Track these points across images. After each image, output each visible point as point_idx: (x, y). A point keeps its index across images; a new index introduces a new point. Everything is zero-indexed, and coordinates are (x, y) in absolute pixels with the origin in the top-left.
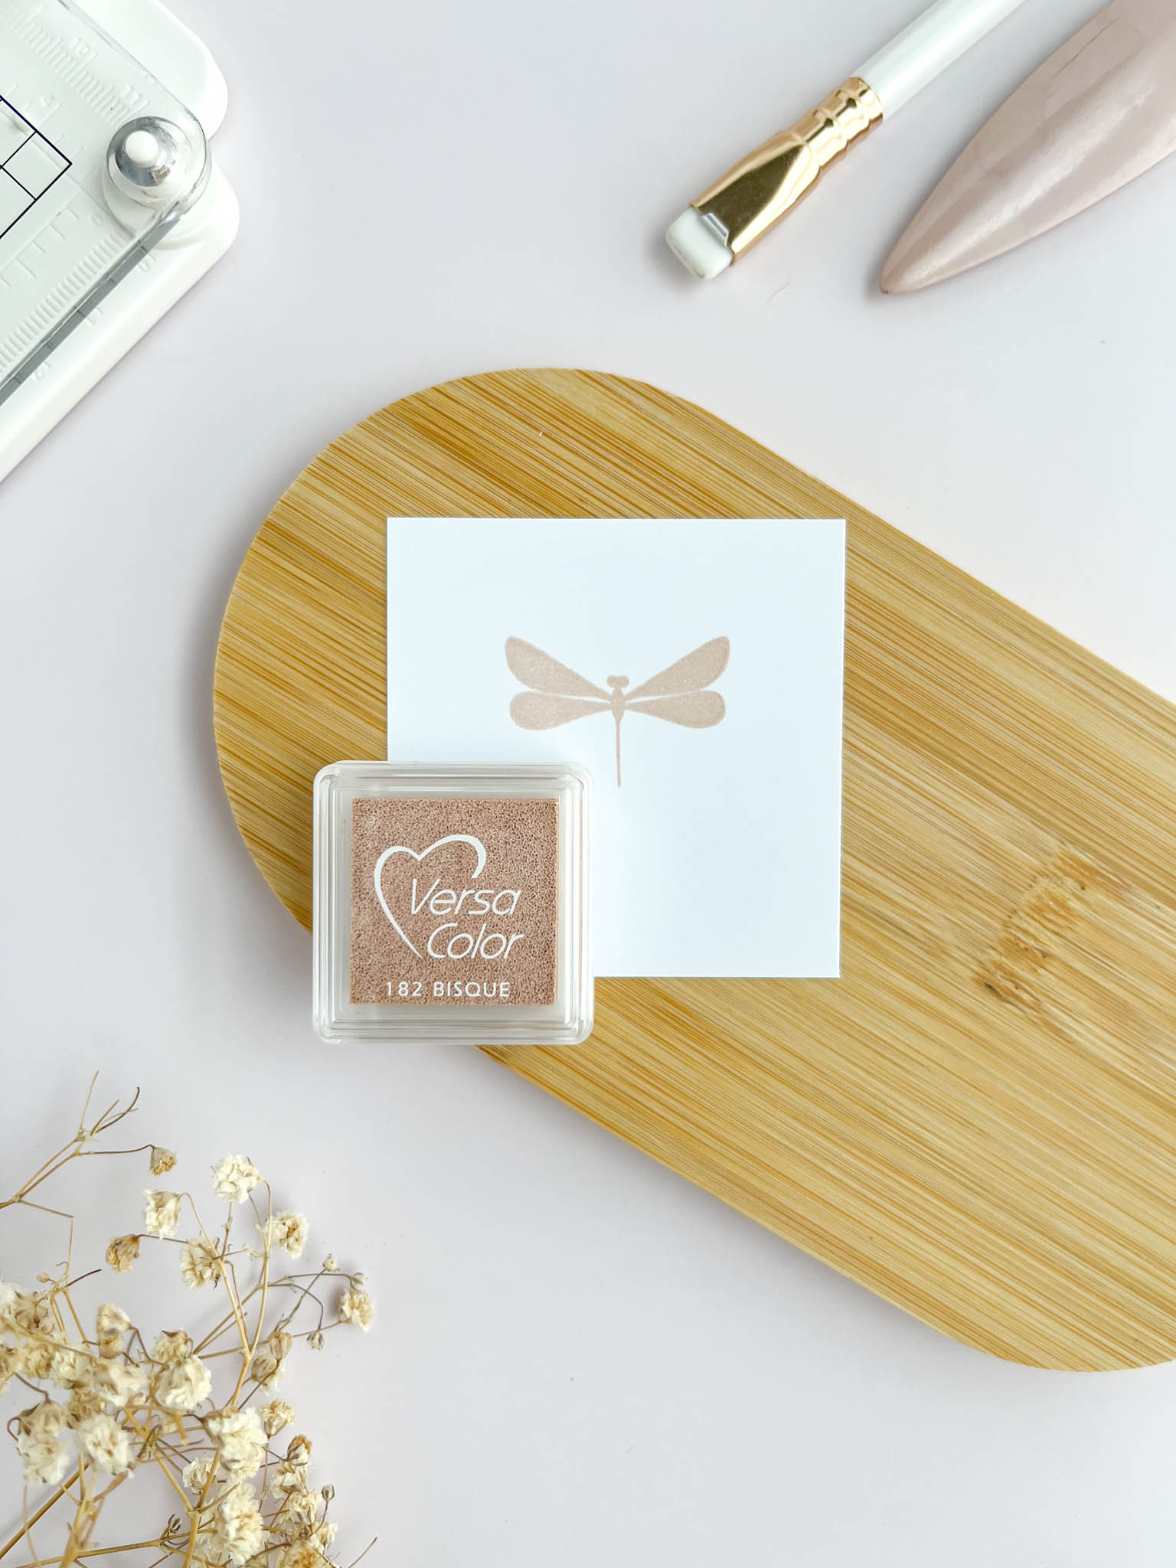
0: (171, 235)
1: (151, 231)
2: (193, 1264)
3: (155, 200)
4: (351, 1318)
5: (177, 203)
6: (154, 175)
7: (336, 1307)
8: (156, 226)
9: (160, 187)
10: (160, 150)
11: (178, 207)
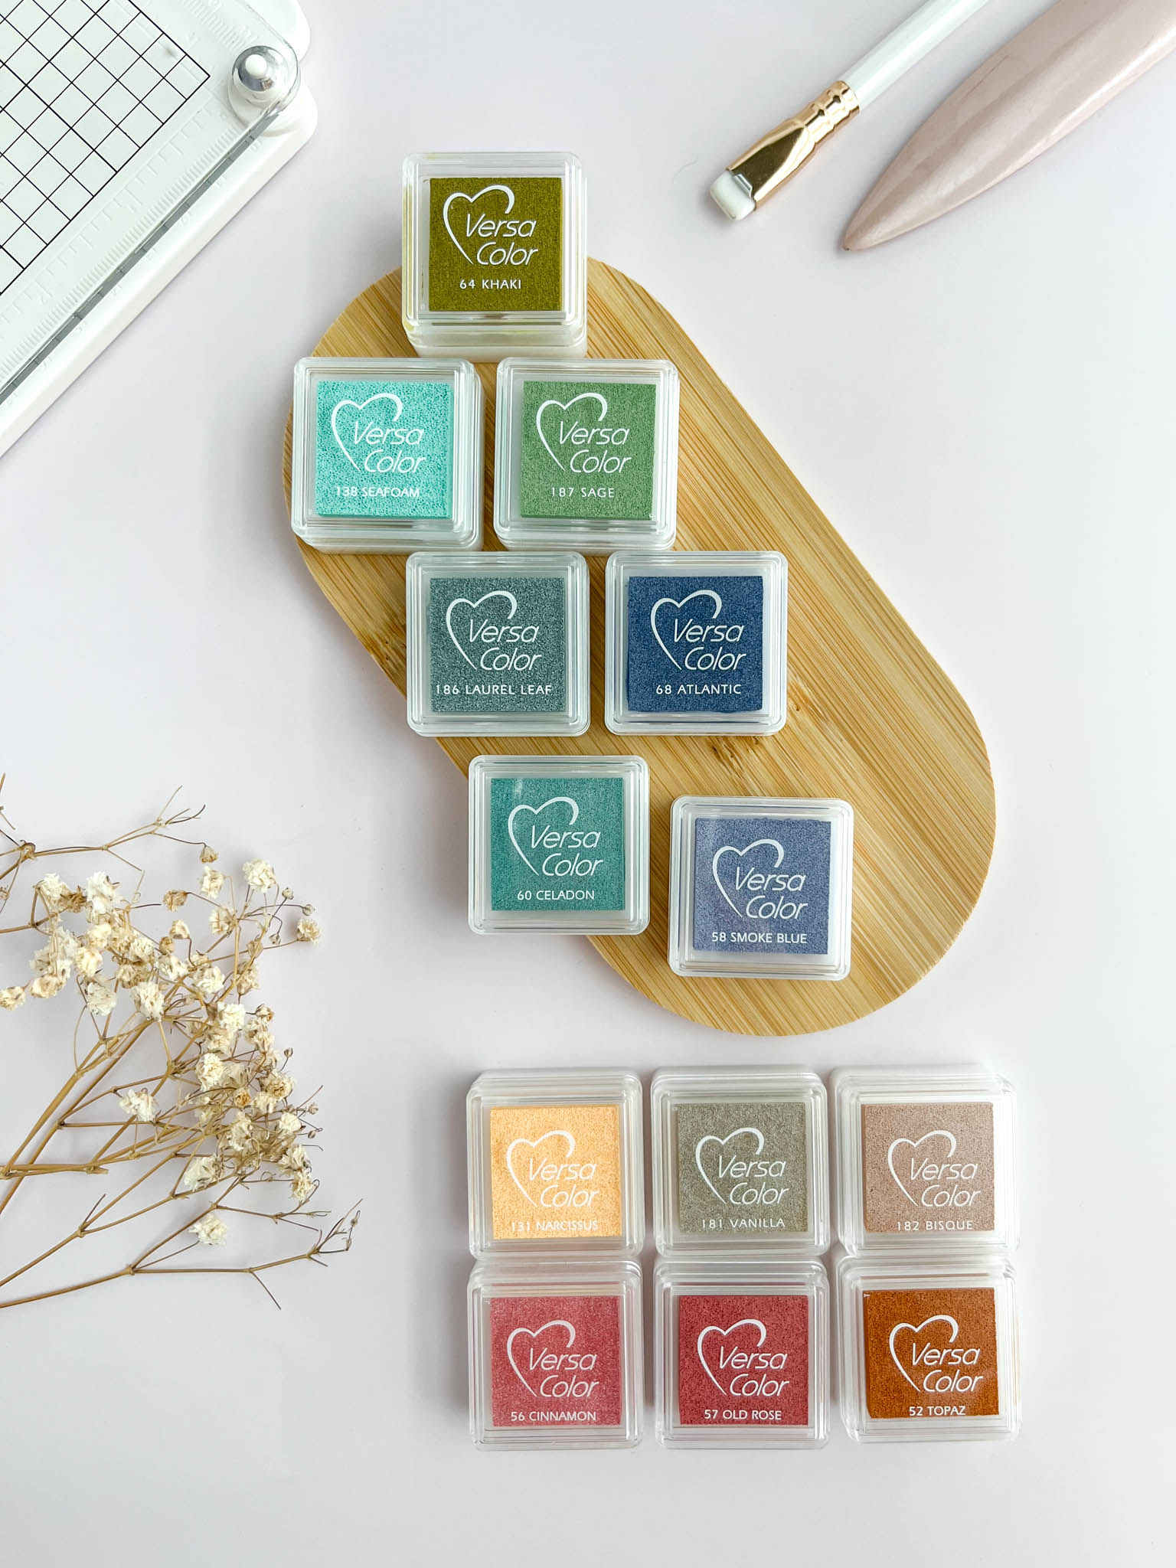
0: (273, 126)
1: (261, 121)
3: (259, 101)
5: (279, 102)
6: (263, 84)
8: (263, 119)
9: (267, 92)
10: (268, 66)
11: (279, 105)
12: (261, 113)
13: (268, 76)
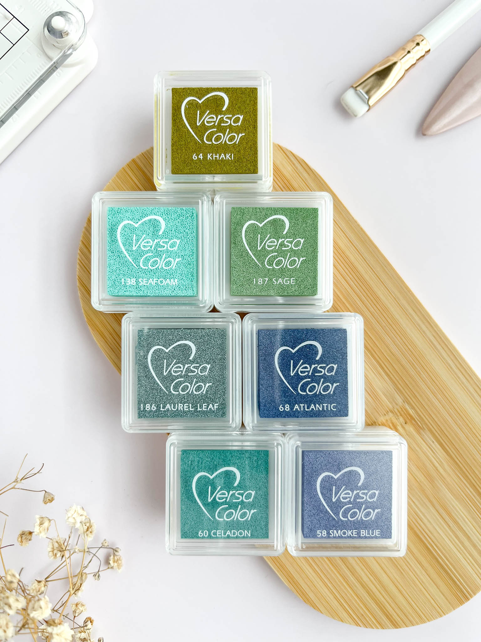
0: (69, 61)
2: (53, 548)
4: (113, 567)
5: (72, 45)
6: (63, 34)
7: (107, 562)
8: (62, 56)
9: (66, 38)
10: (66, 24)
11: (72, 47)
12: (61, 52)
13: (66, 29)
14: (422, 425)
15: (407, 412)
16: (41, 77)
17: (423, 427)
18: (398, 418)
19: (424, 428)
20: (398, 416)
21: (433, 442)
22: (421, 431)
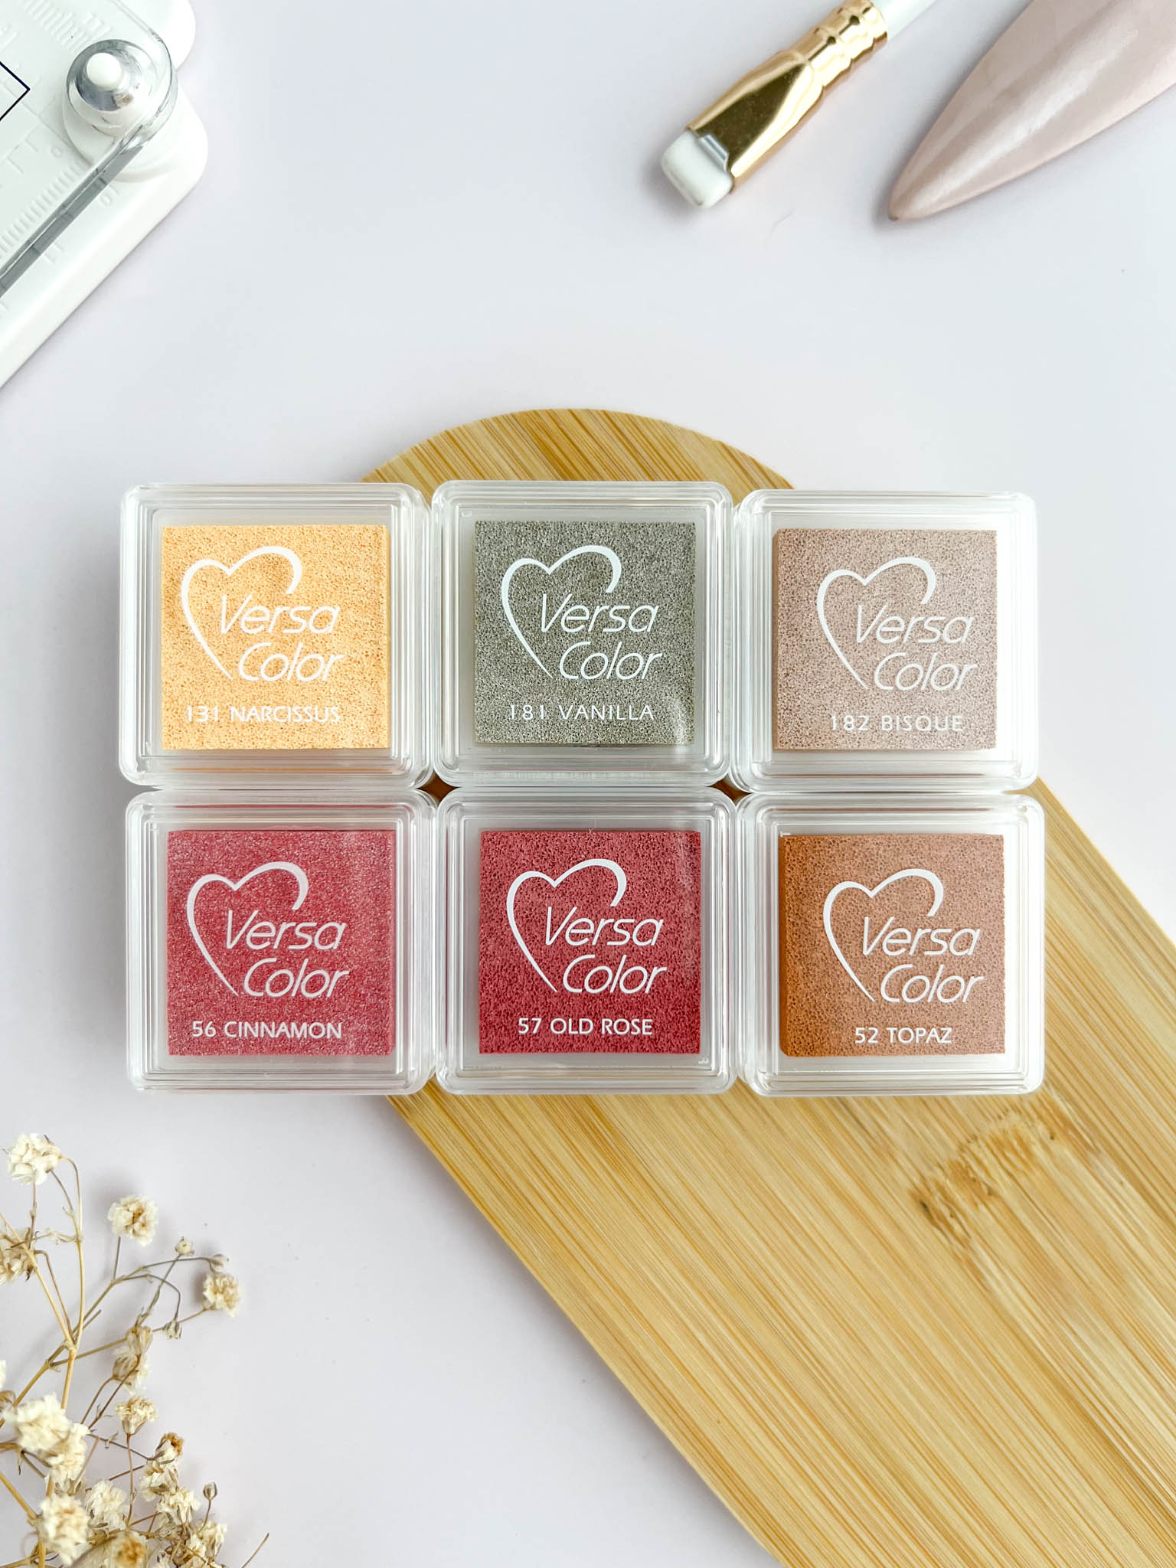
0: (132, 166)
1: (114, 157)
3: (117, 127)
5: (141, 127)
6: (116, 98)
8: (116, 154)
9: (125, 109)
10: (123, 73)
11: (142, 131)
13: (124, 85)
14: (1093, 1142)
15: (1054, 1110)
16: (64, 206)
17: (1094, 1145)
18: (1033, 1126)
19: (1097, 1148)
20: (1031, 1119)
21: (1121, 1183)
22: (1090, 1155)
